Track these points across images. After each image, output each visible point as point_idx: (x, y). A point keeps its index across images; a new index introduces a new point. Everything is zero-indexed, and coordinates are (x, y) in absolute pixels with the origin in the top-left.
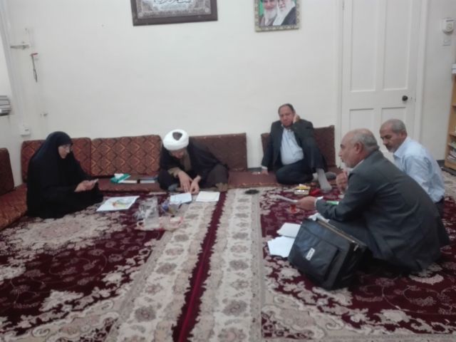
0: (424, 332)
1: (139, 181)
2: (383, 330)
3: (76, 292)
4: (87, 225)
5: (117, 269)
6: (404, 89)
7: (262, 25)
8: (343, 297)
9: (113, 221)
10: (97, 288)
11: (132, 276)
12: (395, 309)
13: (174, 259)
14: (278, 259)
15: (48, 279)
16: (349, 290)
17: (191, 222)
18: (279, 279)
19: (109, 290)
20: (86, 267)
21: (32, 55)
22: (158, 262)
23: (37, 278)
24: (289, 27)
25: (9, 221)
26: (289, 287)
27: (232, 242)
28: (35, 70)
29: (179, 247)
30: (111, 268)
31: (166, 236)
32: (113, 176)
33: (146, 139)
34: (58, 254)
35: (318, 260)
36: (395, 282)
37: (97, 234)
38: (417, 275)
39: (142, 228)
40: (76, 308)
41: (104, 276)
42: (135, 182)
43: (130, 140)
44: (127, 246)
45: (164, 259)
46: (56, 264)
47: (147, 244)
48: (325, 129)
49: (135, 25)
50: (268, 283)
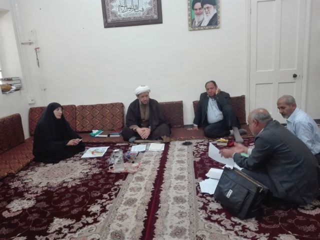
1: (109, 136)
3: (71, 219)
4: (75, 169)
5: (97, 202)
6: (294, 70)
7: (193, 26)
8: (252, 225)
9: (92, 166)
10: (84, 216)
11: (107, 208)
12: (288, 233)
13: (135, 195)
14: (207, 196)
15: (51, 209)
16: (256, 219)
17: (146, 166)
18: (208, 211)
19: (93, 218)
20: (76, 201)
21: (36, 49)
22: (125, 197)
23: (44, 208)
24: (212, 27)
25: (23, 166)
26: (215, 217)
27: (174, 182)
28: (37, 59)
29: (139, 186)
30: (93, 201)
31: (129, 177)
32: (92, 132)
33: (113, 105)
34: (57, 190)
35: (234, 198)
36: (288, 213)
37: (82, 176)
38: (303, 208)
39: (112, 171)
40: (71, 231)
41: (89, 207)
42: (106, 136)
43: (103, 106)
44: (103, 185)
45: (128, 194)
46: (56, 198)
47: (116, 183)
48: (238, 98)
49: (105, 27)
50: (200, 214)
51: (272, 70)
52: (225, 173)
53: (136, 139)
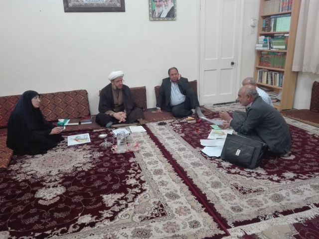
0: (306, 179)
1: (80, 123)
2: (290, 181)
3: (118, 193)
5: (128, 177)
6: (232, 58)
7: (154, 16)
10: (128, 189)
11: (142, 179)
12: (287, 172)
13: (157, 166)
15: (89, 189)
16: (261, 167)
17: (144, 145)
18: (225, 168)
19: (137, 188)
20: (107, 179)
22: (149, 169)
23: (80, 190)
24: (170, 19)
26: (233, 171)
29: (153, 160)
30: (124, 176)
32: (58, 121)
33: (76, 93)
36: (277, 161)
37: (89, 160)
38: (283, 156)
39: (118, 152)
40: (128, 201)
41: (125, 182)
42: (78, 124)
43: (65, 94)
44: (119, 164)
45: (150, 167)
47: (131, 161)
48: (192, 82)
49: (66, 11)
50: (220, 171)
51: (216, 59)
52: (228, 138)
53: (113, 124)
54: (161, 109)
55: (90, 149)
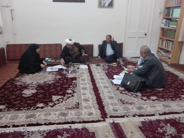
0: (162, 101)
1: (56, 61)
2: (152, 101)
3: (60, 96)
4: (47, 76)
5: (69, 89)
6: (145, 31)
7: (101, 5)
8: (139, 94)
10: (66, 94)
11: (75, 91)
12: (153, 96)
13: (85, 86)
14: (117, 85)
16: (140, 92)
17: (83, 75)
18: (120, 90)
19: (71, 95)
20: (58, 89)
21: (11, 10)
22: (81, 87)
24: (110, 7)
25: (16, 75)
26: (124, 92)
27: (100, 81)
28: (12, 16)
29: (85, 83)
30: (67, 89)
31: (78, 79)
33: (56, 45)
34: (44, 85)
36: (151, 90)
37: (53, 79)
39: (68, 77)
40: (64, 100)
41: (66, 91)
42: (54, 61)
44: (67, 82)
46: (47, 88)
47: (73, 82)
48: (120, 44)
49: (53, 1)
50: (117, 92)
51: (136, 31)
52: (125, 75)
54: (101, 57)
55: (56, 74)
